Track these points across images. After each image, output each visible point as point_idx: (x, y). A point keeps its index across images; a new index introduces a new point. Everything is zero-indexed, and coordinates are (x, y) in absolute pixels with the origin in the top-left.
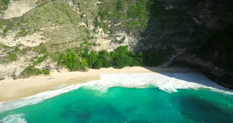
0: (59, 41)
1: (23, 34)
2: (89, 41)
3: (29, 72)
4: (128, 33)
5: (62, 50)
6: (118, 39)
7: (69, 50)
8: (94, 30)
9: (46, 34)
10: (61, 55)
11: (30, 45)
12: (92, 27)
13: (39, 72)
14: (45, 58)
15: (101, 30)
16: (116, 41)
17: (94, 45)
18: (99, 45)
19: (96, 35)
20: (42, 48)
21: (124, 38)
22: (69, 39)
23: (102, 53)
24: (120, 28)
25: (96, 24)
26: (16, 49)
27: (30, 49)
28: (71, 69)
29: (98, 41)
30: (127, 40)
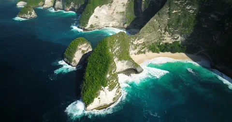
0: (150, 40)
1: (139, 39)
2: (161, 38)
3: (140, 52)
4: (181, 36)
5: (151, 44)
6: (175, 37)
7: (153, 44)
8: (164, 33)
9: (146, 38)
10: (150, 46)
11: (140, 43)
12: (163, 32)
13: (142, 53)
14: (145, 47)
15: (167, 33)
16: (174, 38)
17: (163, 40)
18: (166, 40)
19: (165, 36)
20: (144, 44)
21: (178, 38)
22: (153, 39)
23: (166, 44)
24: (178, 33)
25: (166, 30)
26: (137, 45)
27: (140, 44)
28: (153, 52)
29: (165, 38)
30: (180, 38)
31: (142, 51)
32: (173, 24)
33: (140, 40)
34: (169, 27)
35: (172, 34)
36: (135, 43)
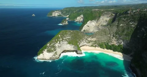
0: (100, 40)
1: (92, 38)
2: (110, 41)
4: (123, 41)
5: (100, 42)
6: (120, 42)
7: (102, 43)
8: (112, 38)
9: (97, 38)
10: (100, 44)
11: (93, 40)
12: (112, 37)
13: (93, 46)
14: (96, 43)
15: (114, 38)
16: (118, 43)
17: (111, 42)
18: (113, 42)
19: (113, 39)
20: (95, 41)
22: (103, 40)
23: (113, 45)
24: (121, 39)
25: (113, 36)
26: (90, 41)
27: (93, 41)
29: (113, 41)
30: (122, 43)
31: (94, 45)
32: (119, 33)
33: (94, 39)
34: (116, 34)
35: (118, 39)
36: (89, 39)
